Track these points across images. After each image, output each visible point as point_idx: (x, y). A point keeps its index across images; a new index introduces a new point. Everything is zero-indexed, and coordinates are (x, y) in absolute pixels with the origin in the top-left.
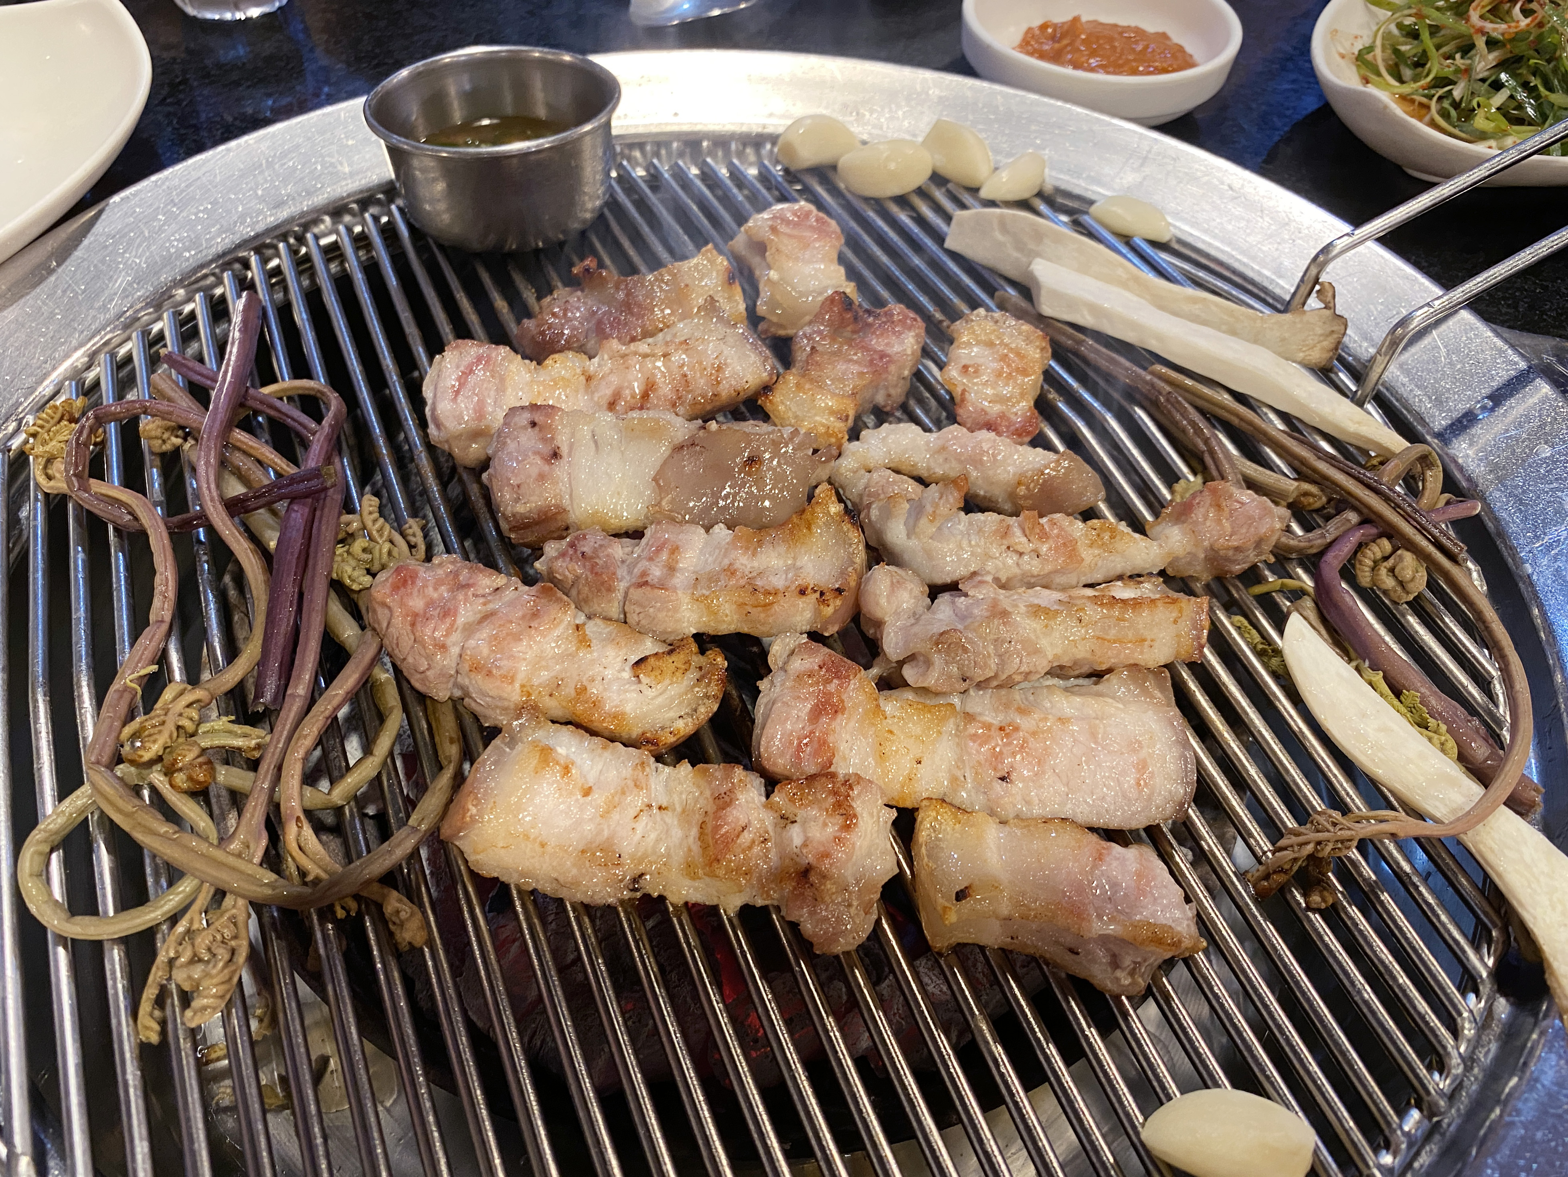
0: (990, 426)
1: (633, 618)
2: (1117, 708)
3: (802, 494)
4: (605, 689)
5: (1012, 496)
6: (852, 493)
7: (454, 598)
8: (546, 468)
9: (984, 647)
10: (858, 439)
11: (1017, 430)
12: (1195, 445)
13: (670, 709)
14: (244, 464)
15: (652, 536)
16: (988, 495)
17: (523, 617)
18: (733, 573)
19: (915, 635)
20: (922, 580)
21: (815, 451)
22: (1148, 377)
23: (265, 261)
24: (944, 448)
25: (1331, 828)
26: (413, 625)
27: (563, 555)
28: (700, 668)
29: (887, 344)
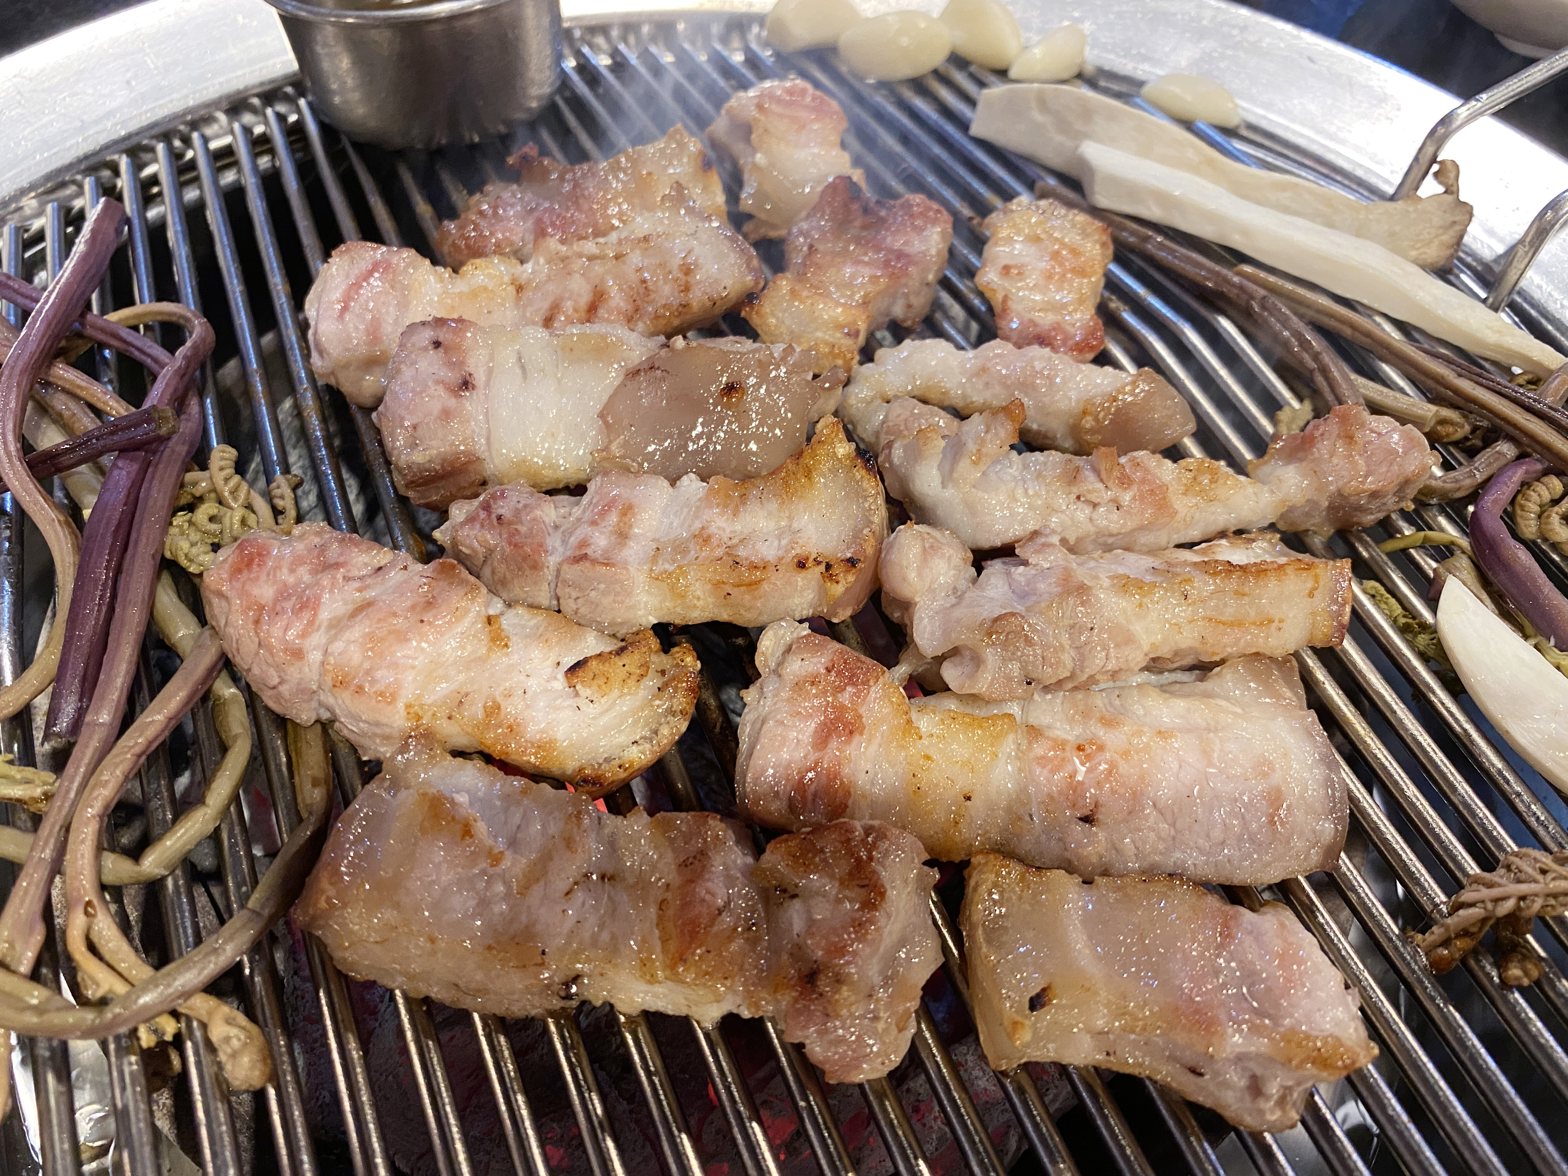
0: (1042, 340)
1: (568, 606)
2: (1235, 714)
3: (800, 435)
4: (528, 707)
5: (1075, 430)
6: (866, 431)
7: (317, 583)
8: (452, 402)
9: (1055, 637)
10: (871, 360)
11: (1077, 344)
12: (1301, 362)
13: (620, 732)
14: (68, 408)
15: (596, 492)
16: (1043, 429)
17: (413, 608)
18: (707, 540)
19: (958, 621)
20: (963, 543)
21: (816, 376)
22: (1236, 279)
23: (138, 166)
24: (984, 370)
25: (1540, 877)
26: (257, 622)
27: (471, 520)
28: (663, 672)
29: (906, 243)
